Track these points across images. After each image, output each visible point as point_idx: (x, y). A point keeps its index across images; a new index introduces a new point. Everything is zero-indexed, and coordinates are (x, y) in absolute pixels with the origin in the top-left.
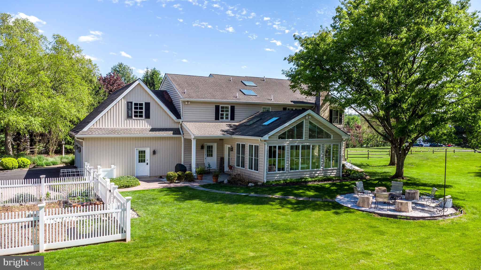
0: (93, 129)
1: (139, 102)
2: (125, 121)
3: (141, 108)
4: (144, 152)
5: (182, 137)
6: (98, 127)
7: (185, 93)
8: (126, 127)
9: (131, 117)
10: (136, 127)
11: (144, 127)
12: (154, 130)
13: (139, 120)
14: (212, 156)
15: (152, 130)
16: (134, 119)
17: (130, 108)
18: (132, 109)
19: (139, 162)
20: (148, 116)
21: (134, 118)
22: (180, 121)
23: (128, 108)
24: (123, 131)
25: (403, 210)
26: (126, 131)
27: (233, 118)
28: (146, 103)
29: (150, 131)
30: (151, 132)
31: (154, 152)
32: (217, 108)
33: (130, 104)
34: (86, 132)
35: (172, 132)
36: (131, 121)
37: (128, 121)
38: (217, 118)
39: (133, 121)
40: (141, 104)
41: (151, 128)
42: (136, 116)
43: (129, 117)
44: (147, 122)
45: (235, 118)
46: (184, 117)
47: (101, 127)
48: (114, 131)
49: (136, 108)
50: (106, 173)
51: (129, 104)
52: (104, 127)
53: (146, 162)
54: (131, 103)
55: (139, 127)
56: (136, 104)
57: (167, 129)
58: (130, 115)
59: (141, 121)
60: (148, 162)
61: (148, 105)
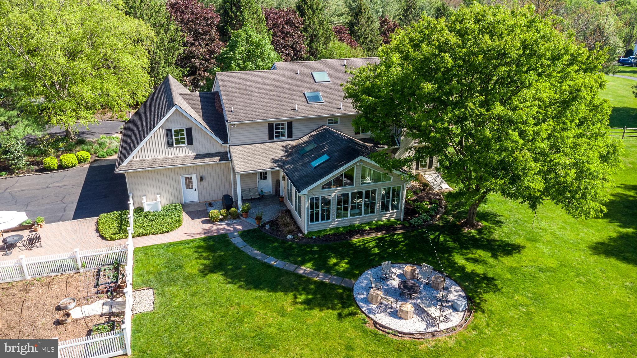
0: (133, 162)
1: (179, 129)
2: (166, 150)
3: (183, 135)
4: (191, 178)
5: (230, 163)
6: (138, 159)
7: (232, 111)
8: (167, 156)
9: (172, 145)
10: (179, 155)
11: (187, 154)
12: (198, 156)
13: (181, 147)
14: (266, 178)
15: (198, 157)
16: (176, 147)
17: (169, 135)
18: (172, 136)
19: (187, 188)
20: (190, 142)
21: (175, 145)
22: (228, 145)
23: (167, 136)
24: (164, 161)
25: (403, 317)
26: (168, 161)
27: (290, 135)
28: (187, 129)
29: (195, 159)
31: (201, 179)
32: (271, 126)
33: (169, 133)
34: (126, 166)
35: (219, 158)
36: (172, 149)
37: (169, 150)
38: (271, 137)
39: (175, 149)
40: (182, 131)
41: (195, 154)
42: (177, 143)
43: (170, 145)
44: (191, 150)
45: (293, 135)
46: (232, 140)
47: (141, 158)
48: (155, 161)
49: (176, 135)
51: (169, 132)
52: (144, 159)
53: (194, 188)
54: (170, 130)
55: (182, 155)
56: (175, 131)
57: (213, 153)
58: (170, 143)
59: (183, 148)
60: (196, 187)
61: (189, 131)
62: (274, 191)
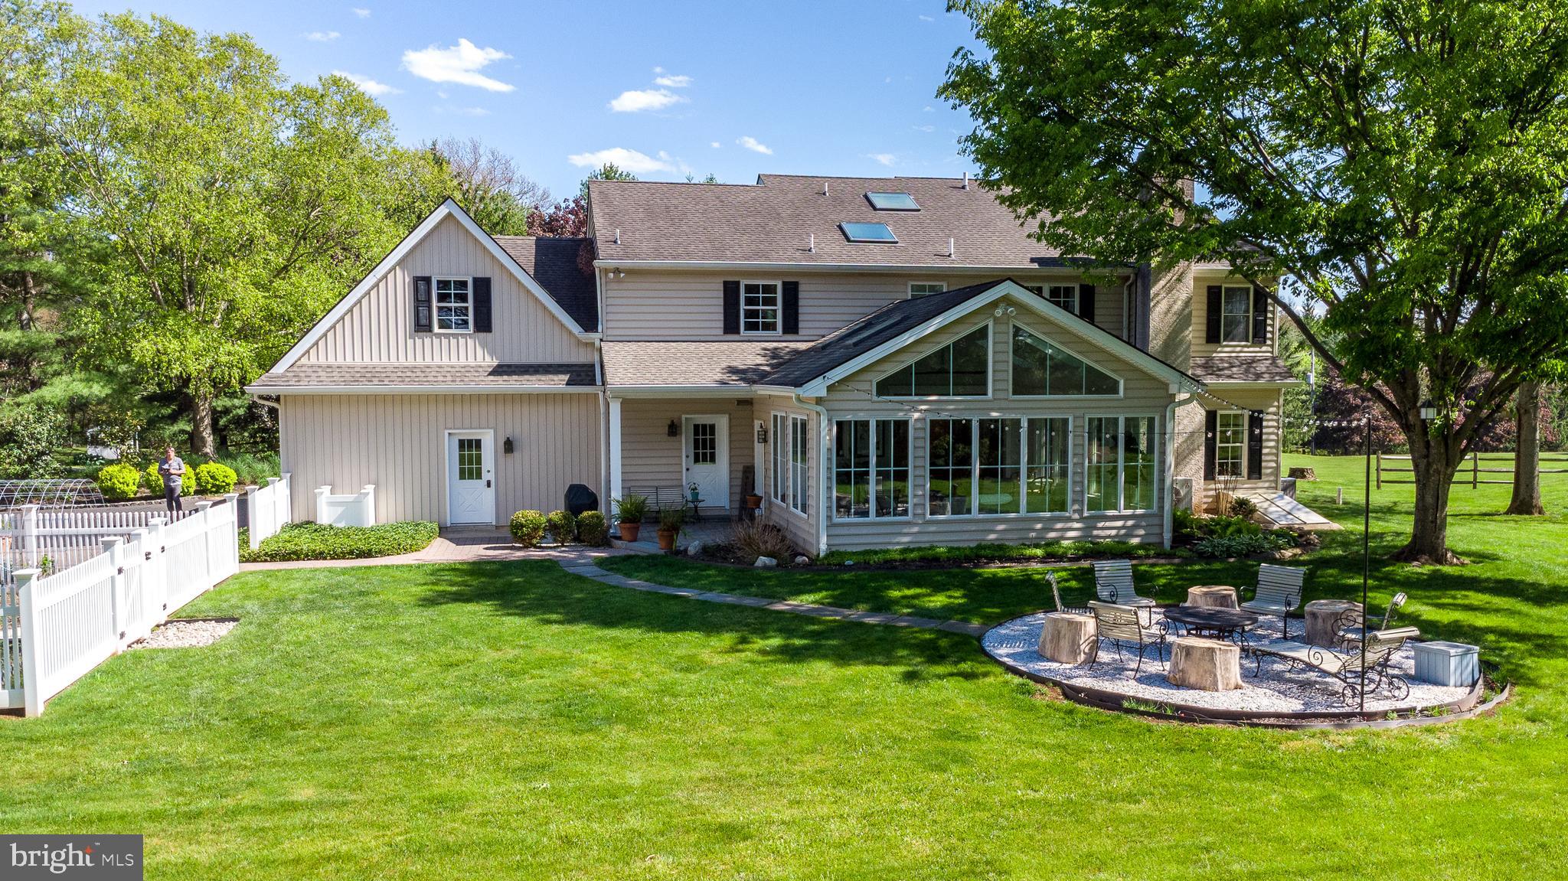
0: (303, 369)
1: (452, 278)
2: (410, 342)
3: (463, 298)
4: (478, 443)
5: (601, 395)
6: (322, 361)
7: (615, 242)
8: (411, 362)
9: (428, 328)
10: (445, 361)
11: (471, 362)
12: (505, 369)
13: (455, 336)
14: (713, 459)
15: (500, 370)
16: (439, 336)
17: (422, 297)
18: (429, 300)
19: (462, 476)
20: (484, 324)
21: (436, 329)
22: (594, 337)
23: (417, 300)
24: (400, 374)
26: (409, 374)
27: (791, 326)
28: (475, 280)
29: (491, 374)
30: (491, 378)
31: (509, 446)
32: (730, 291)
33: (422, 286)
34: (283, 376)
35: (566, 377)
36: (427, 341)
37: (419, 342)
38: (731, 327)
39: (436, 341)
40: (464, 284)
41: (495, 363)
42: (443, 325)
43: (422, 326)
44: (484, 346)
45: (801, 325)
46: (610, 324)
47: (331, 360)
48: (369, 374)
49: (442, 298)
50: (340, 510)
51: (421, 283)
52: (340, 361)
53: (485, 476)
54: (427, 280)
55: (454, 361)
56: (444, 284)
57: (550, 366)
58: (423, 321)
59: (462, 341)
60: (491, 477)
61: (483, 286)
62: (737, 505)
